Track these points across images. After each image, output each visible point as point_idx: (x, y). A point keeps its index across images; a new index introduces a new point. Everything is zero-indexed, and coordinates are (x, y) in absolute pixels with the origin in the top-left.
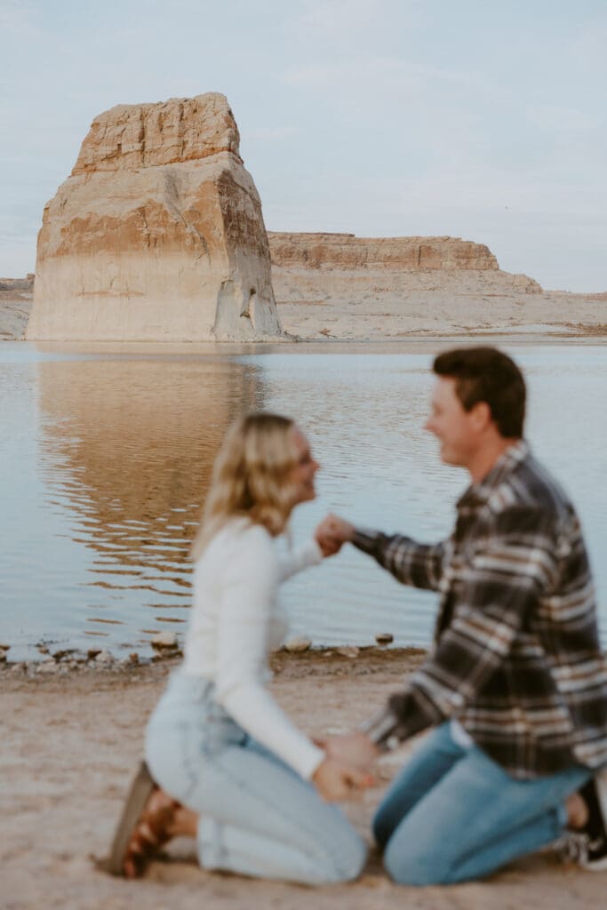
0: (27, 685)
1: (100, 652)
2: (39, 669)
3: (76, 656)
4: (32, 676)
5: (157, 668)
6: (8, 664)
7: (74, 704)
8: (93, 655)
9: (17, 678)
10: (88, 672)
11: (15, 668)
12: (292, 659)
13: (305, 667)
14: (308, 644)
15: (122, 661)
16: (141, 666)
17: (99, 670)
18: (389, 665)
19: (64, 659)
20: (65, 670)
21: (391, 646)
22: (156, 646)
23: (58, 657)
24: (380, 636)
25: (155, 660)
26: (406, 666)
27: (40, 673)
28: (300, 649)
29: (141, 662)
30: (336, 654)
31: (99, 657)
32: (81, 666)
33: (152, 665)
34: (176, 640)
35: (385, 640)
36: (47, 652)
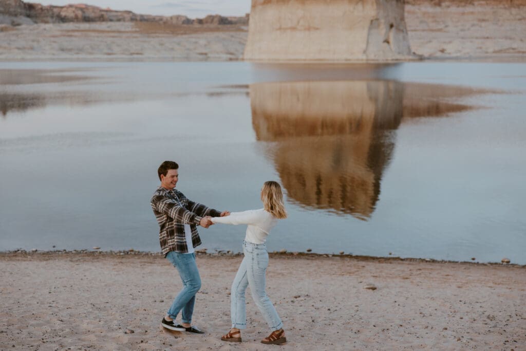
3: (224, 252)
7: (217, 261)
8: (228, 252)
9: (208, 256)
12: (278, 255)
14: (285, 251)
17: (228, 255)
18: (302, 257)
20: (220, 255)
21: (310, 253)
23: (220, 252)
24: (308, 249)
26: (307, 257)
27: (214, 255)
30: (292, 254)
35: (310, 251)
36: (216, 251)
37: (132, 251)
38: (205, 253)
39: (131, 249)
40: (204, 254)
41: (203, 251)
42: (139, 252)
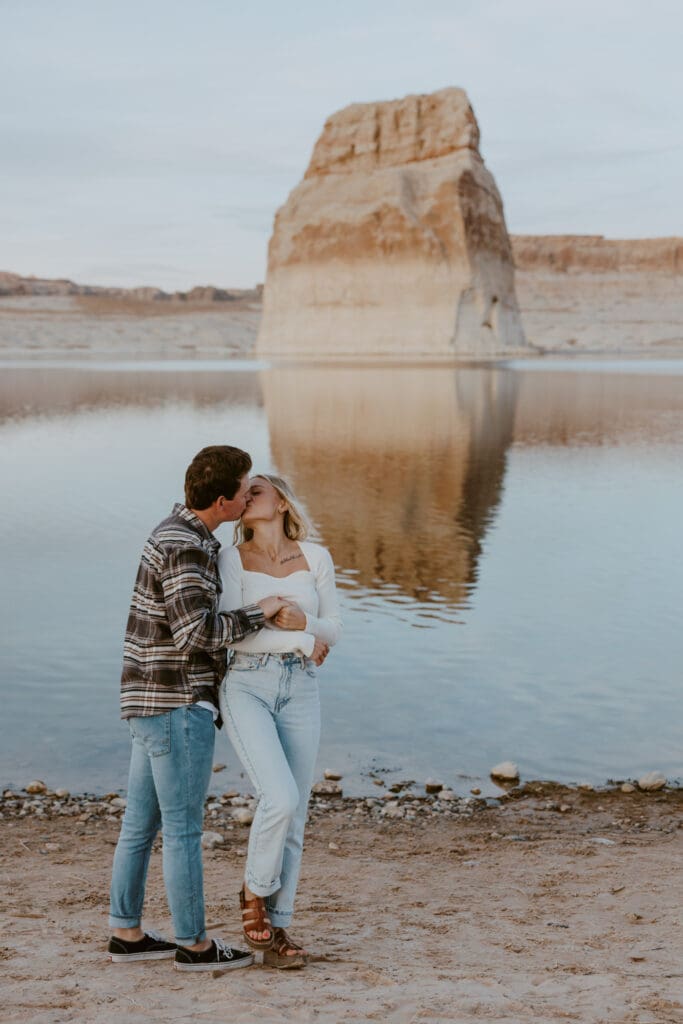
0: (380, 837)
1: (439, 788)
2: (384, 811)
3: (413, 792)
4: (380, 822)
5: (507, 812)
6: (346, 800)
8: (435, 790)
9: (364, 825)
10: (437, 817)
11: (358, 810)
12: (652, 803)
13: (670, 817)
14: (664, 782)
15: (467, 801)
16: (489, 808)
17: (447, 813)
19: (402, 794)
20: (411, 814)
22: (498, 779)
23: (397, 789)
25: (503, 800)
27: (386, 817)
28: (655, 788)
29: (489, 803)
31: (442, 795)
32: (427, 808)
33: (502, 807)
34: (518, 773)
36: (382, 784)
37: (40, 791)
38: (340, 794)
39: (33, 784)
40: (339, 804)
41: (330, 789)
42: (66, 799)
